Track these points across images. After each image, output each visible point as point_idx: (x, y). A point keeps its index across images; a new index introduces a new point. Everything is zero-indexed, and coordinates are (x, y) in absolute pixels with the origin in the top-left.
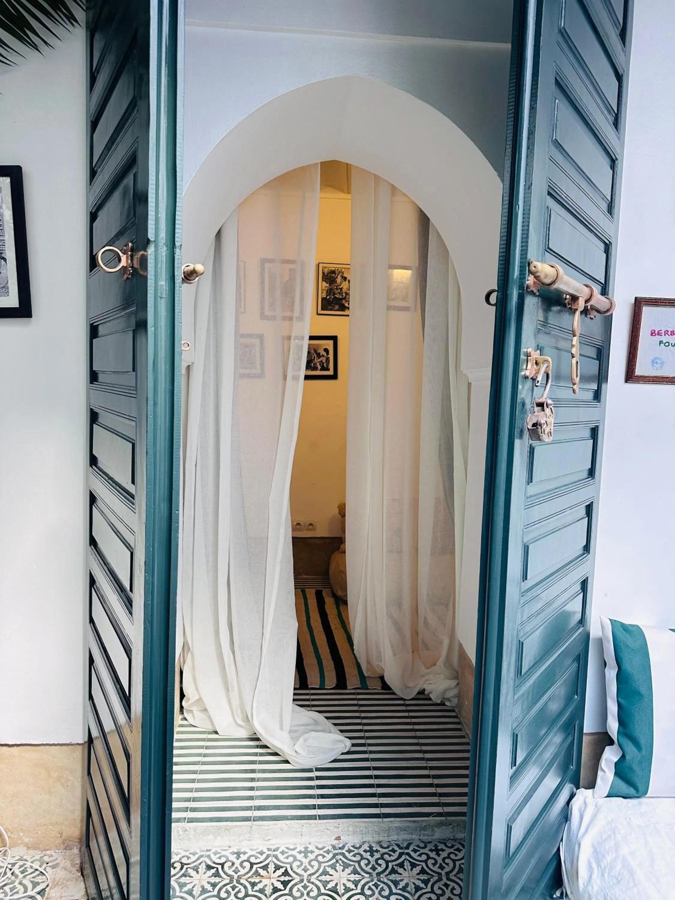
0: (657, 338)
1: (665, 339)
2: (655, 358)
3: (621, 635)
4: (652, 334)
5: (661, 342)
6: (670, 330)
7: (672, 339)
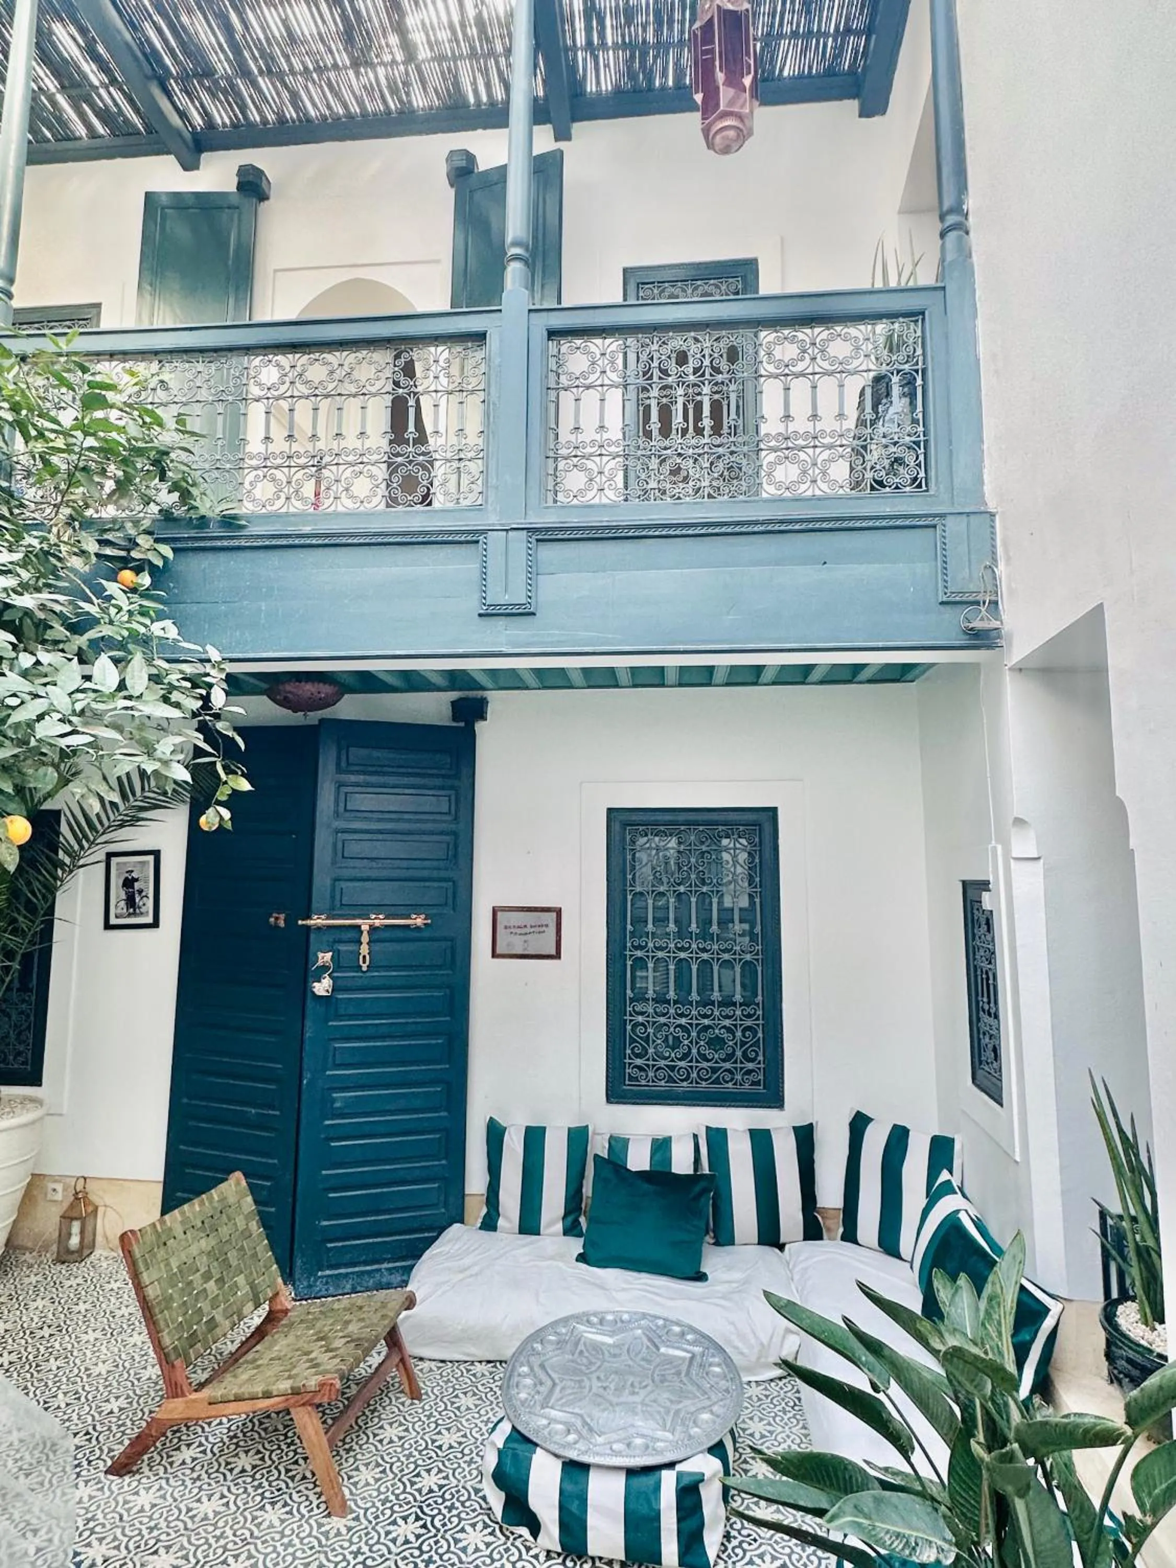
0: (509, 931)
1: (513, 931)
2: (510, 942)
5: (511, 933)
6: (516, 925)
7: (519, 931)
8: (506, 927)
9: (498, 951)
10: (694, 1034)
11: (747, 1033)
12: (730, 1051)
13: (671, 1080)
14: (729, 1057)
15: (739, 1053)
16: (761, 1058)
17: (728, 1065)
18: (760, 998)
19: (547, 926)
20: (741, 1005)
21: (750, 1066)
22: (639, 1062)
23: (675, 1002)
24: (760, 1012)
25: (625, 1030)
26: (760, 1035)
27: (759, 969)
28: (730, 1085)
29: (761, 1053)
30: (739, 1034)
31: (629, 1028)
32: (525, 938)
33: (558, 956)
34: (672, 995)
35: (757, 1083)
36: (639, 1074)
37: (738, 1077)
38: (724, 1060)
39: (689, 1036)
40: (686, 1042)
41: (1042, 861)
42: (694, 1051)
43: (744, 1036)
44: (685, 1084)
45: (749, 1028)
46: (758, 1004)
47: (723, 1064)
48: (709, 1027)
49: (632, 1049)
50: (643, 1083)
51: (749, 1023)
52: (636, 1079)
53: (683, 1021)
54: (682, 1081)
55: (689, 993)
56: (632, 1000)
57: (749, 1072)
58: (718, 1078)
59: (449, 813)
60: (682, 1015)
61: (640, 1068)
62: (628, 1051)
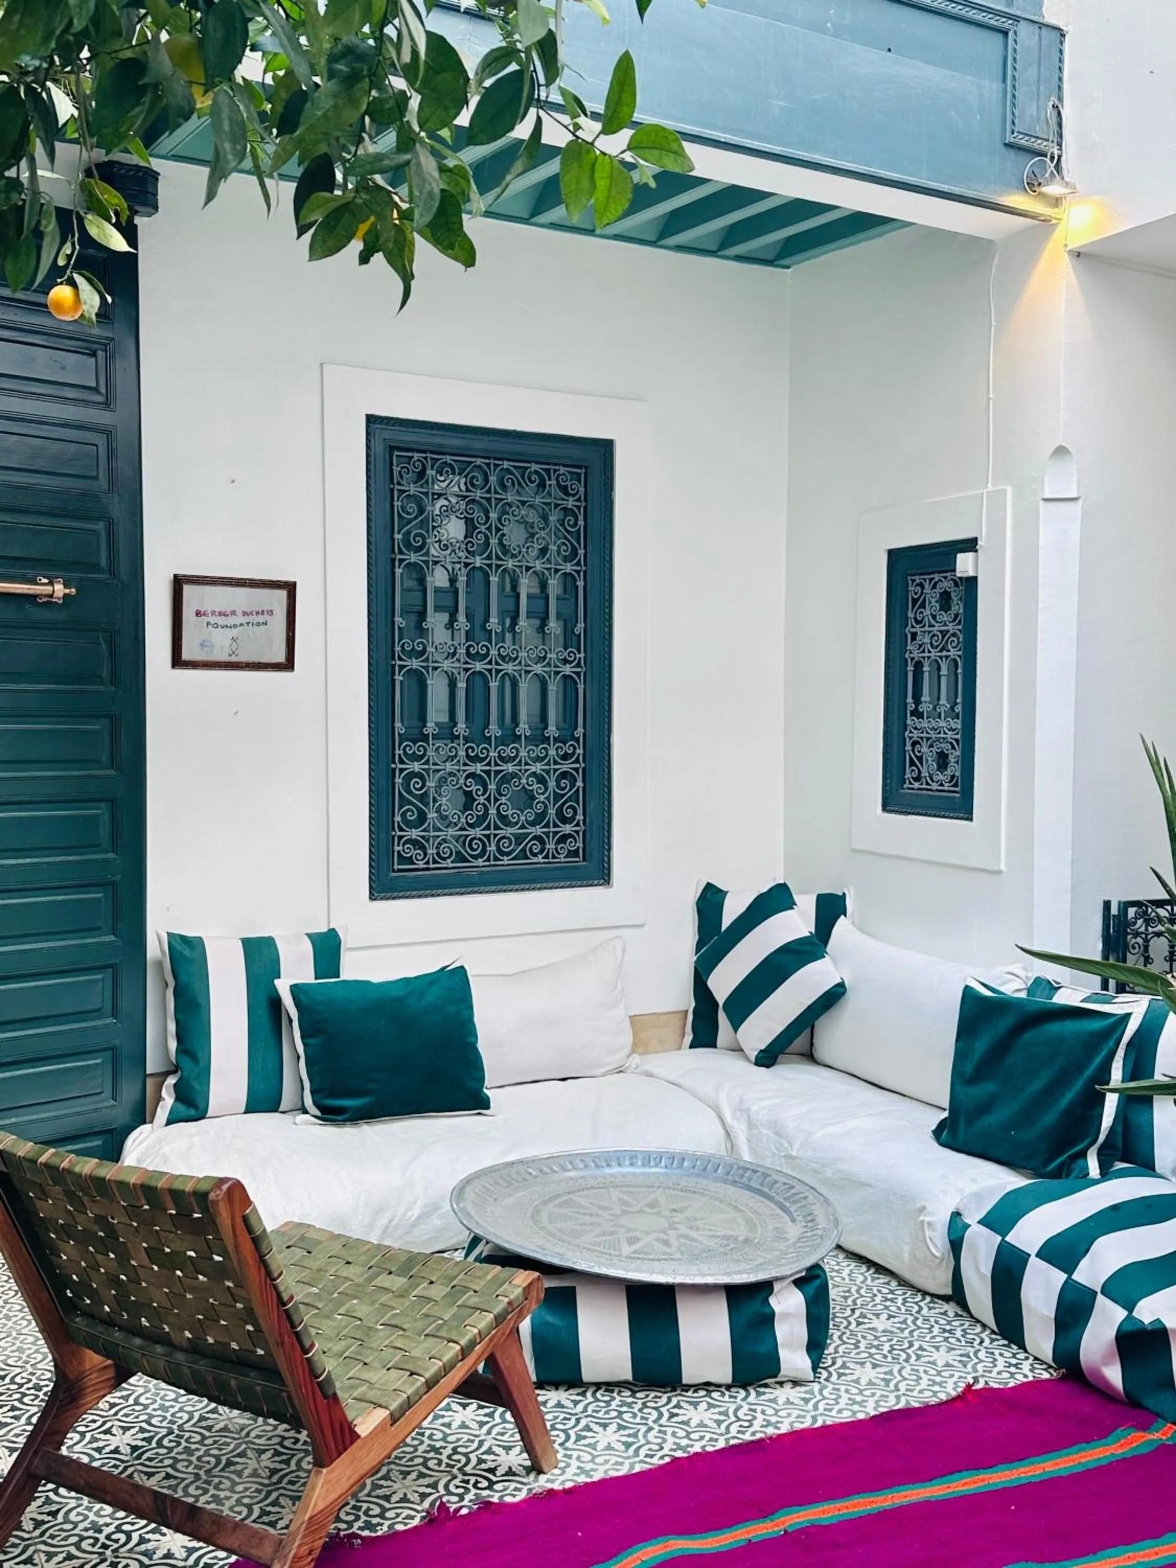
0: (205, 619)
1: (212, 620)
2: (204, 641)
3: (178, 946)
4: (197, 615)
5: (208, 623)
6: (217, 610)
7: (221, 621)
8: (198, 614)
9: (186, 655)
10: (492, 787)
11: (563, 783)
12: (540, 808)
13: (461, 858)
14: (540, 818)
15: (552, 812)
16: (580, 817)
17: (538, 830)
18: (580, 730)
19: (271, 613)
20: (556, 740)
21: (568, 829)
22: (415, 833)
23: (466, 740)
24: (580, 751)
25: (394, 784)
26: (580, 783)
27: (581, 687)
28: (540, 859)
29: (580, 811)
30: (552, 784)
31: (398, 780)
32: (234, 633)
33: (288, 665)
34: (461, 727)
35: (575, 853)
36: (413, 852)
37: (551, 846)
38: (533, 824)
39: (485, 790)
40: (482, 799)
41: (1080, 502)
42: (493, 811)
43: (558, 786)
44: (480, 862)
45: (564, 775)
46: (577, 740)
47: (531, 830)
48: (514, 775)
49: (403, 815)
50: (421, 865)
51: (566, 767)
52: (410, 861)
53: (478, 768)
54: (475, 857)
55: (487, 724)
56: (402, 738)
57: (564, 838)
58: (524, 850)
59: (95, 390)
60: (476, 759)
61: (415, 843)
62: (398, 818)
